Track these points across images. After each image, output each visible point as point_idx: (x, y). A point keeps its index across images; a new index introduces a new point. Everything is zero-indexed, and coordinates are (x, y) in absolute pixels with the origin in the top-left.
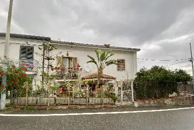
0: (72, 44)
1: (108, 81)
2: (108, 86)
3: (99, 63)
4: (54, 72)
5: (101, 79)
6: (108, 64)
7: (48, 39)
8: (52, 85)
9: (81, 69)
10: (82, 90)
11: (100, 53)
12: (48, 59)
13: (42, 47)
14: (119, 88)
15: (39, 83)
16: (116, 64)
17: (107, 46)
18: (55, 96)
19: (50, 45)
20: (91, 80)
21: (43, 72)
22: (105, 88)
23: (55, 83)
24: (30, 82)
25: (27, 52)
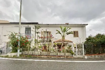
0: (48, 25)
1: (68, 43)
2: (68, 46)
3: (62, 34)
4: (40, 39)
5: (64, 42)
6: (68, 34)
7: (37, 23)
8: (40, 46)
9: (53, 37)
10: (54, 48)
11: (63, 28)
15: (34, 45)
16: (73, 34)
18: (41, 51)
19: (38, 26)
20: (59, 43)
21: (35, 40)
23: (41, 45)
24: (30, 44)
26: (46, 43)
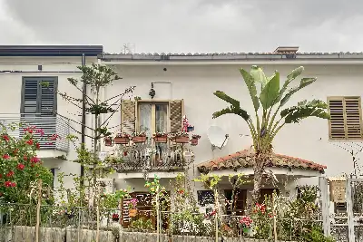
0: (165, 58)
1: (292, 179)
2: (293, 198)
3: (256, 115)
4: (114, 151)
5: (267, 171)
6: (292, 116)
7: (96, 52)
8: (109, 191)
9: (196, 138)
11: (262, 78)
12: (97, 110)
13: (78, 77)
14: (340, 207)
15: (71, 184)
16: (323, 116)
17: (289, 54)
18: (117, 225)
19: (101, 69)
20: (231, 174)
21: (83, 152)
22: (281, 206)
23: (115, 186)
24: (48, 182)
25: (39, 94)
26: (151, 175)
